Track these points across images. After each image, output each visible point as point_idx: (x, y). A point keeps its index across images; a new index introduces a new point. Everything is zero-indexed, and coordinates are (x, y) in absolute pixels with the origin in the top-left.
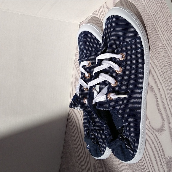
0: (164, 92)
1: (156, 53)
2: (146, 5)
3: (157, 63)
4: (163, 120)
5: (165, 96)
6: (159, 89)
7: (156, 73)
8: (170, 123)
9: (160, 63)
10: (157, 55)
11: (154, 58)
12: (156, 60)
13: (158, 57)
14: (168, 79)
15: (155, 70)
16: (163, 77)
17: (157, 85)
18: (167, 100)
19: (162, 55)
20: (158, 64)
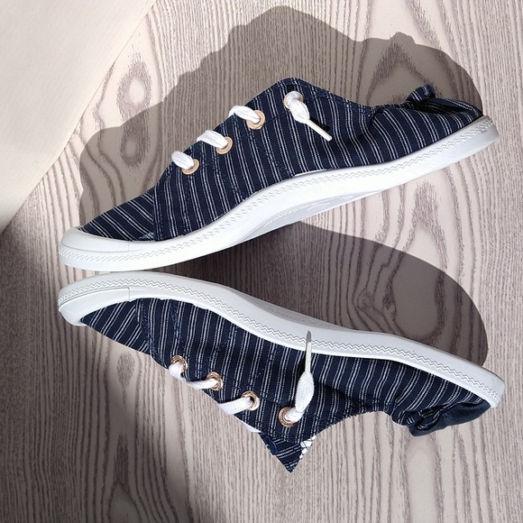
0: (474, 260)
1: (491, 157)
2: (515, 20)
3: (484, 183)
4: (441, 322)
5: (473, 272)
6: (461, 247)
7: (469, 205)
8: (459, 336)
9: (491, 186)
10: (492, 164)
11: (480, 167)
12: (482, 174)
13: (494, 170)
14: (498, 236)
15: (468, 197)
16: (486, 224)
17: (460, 237)
18: (473, 281)
19: (508, 173)
20: (485, 188)
